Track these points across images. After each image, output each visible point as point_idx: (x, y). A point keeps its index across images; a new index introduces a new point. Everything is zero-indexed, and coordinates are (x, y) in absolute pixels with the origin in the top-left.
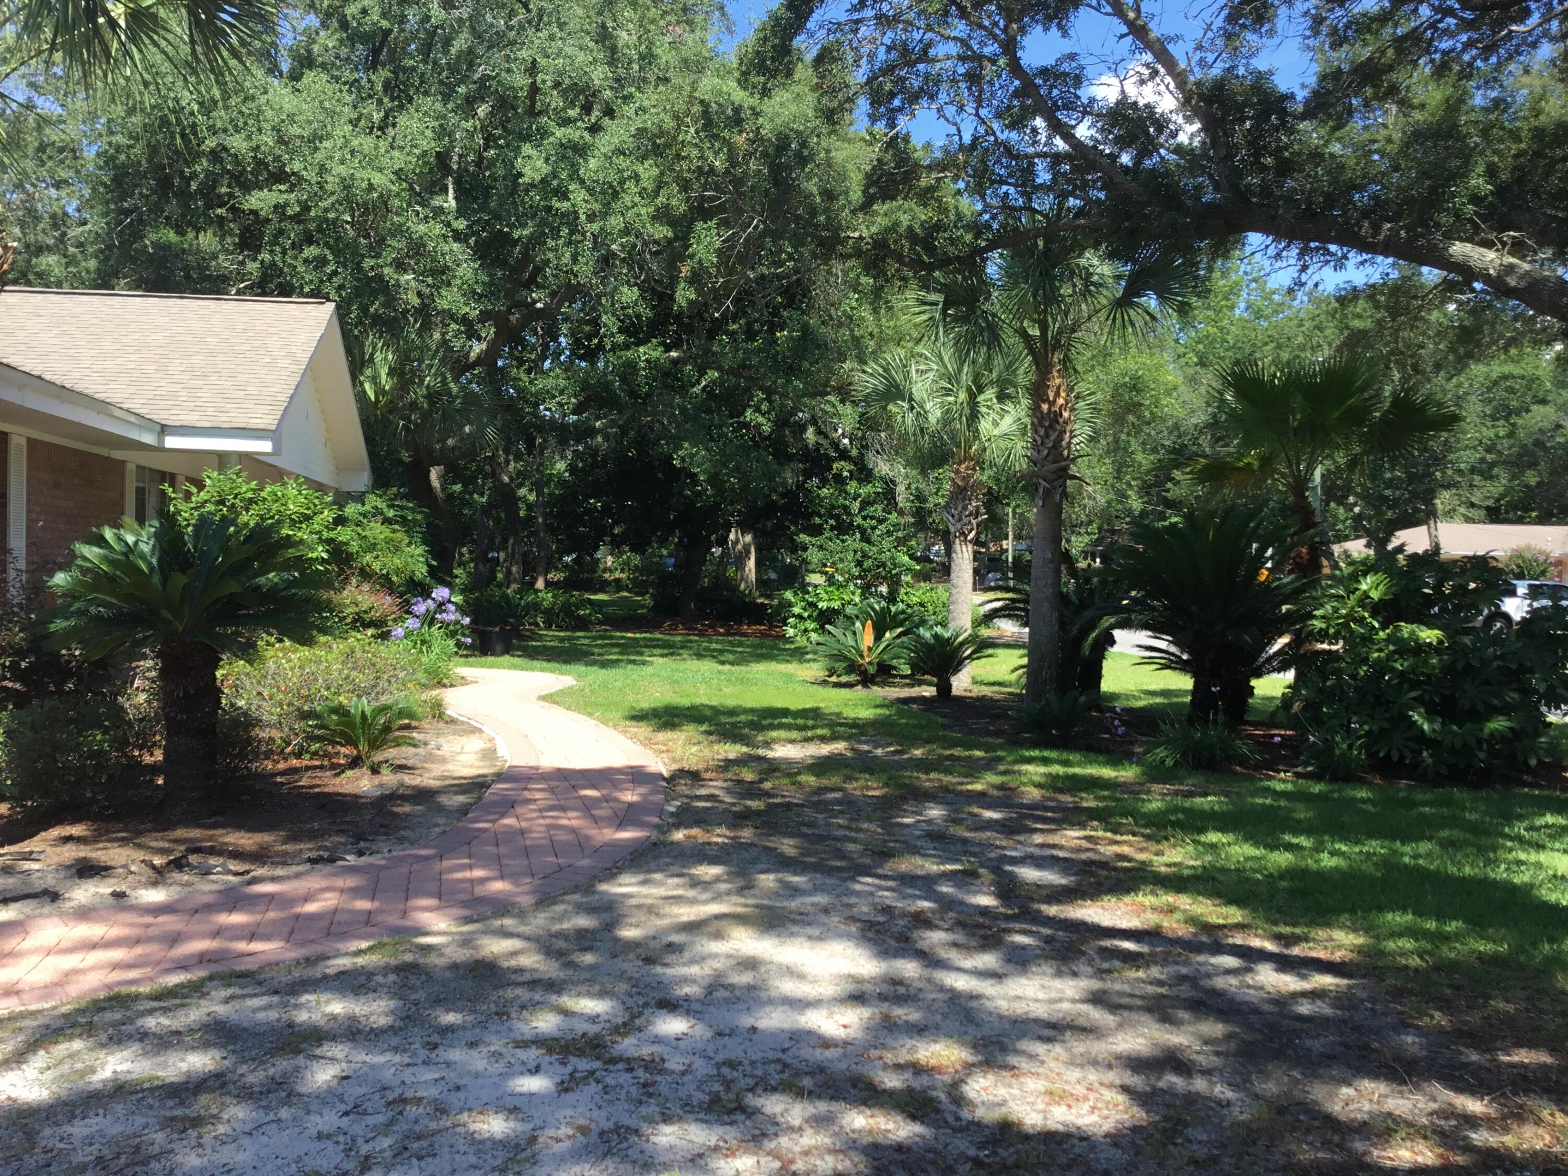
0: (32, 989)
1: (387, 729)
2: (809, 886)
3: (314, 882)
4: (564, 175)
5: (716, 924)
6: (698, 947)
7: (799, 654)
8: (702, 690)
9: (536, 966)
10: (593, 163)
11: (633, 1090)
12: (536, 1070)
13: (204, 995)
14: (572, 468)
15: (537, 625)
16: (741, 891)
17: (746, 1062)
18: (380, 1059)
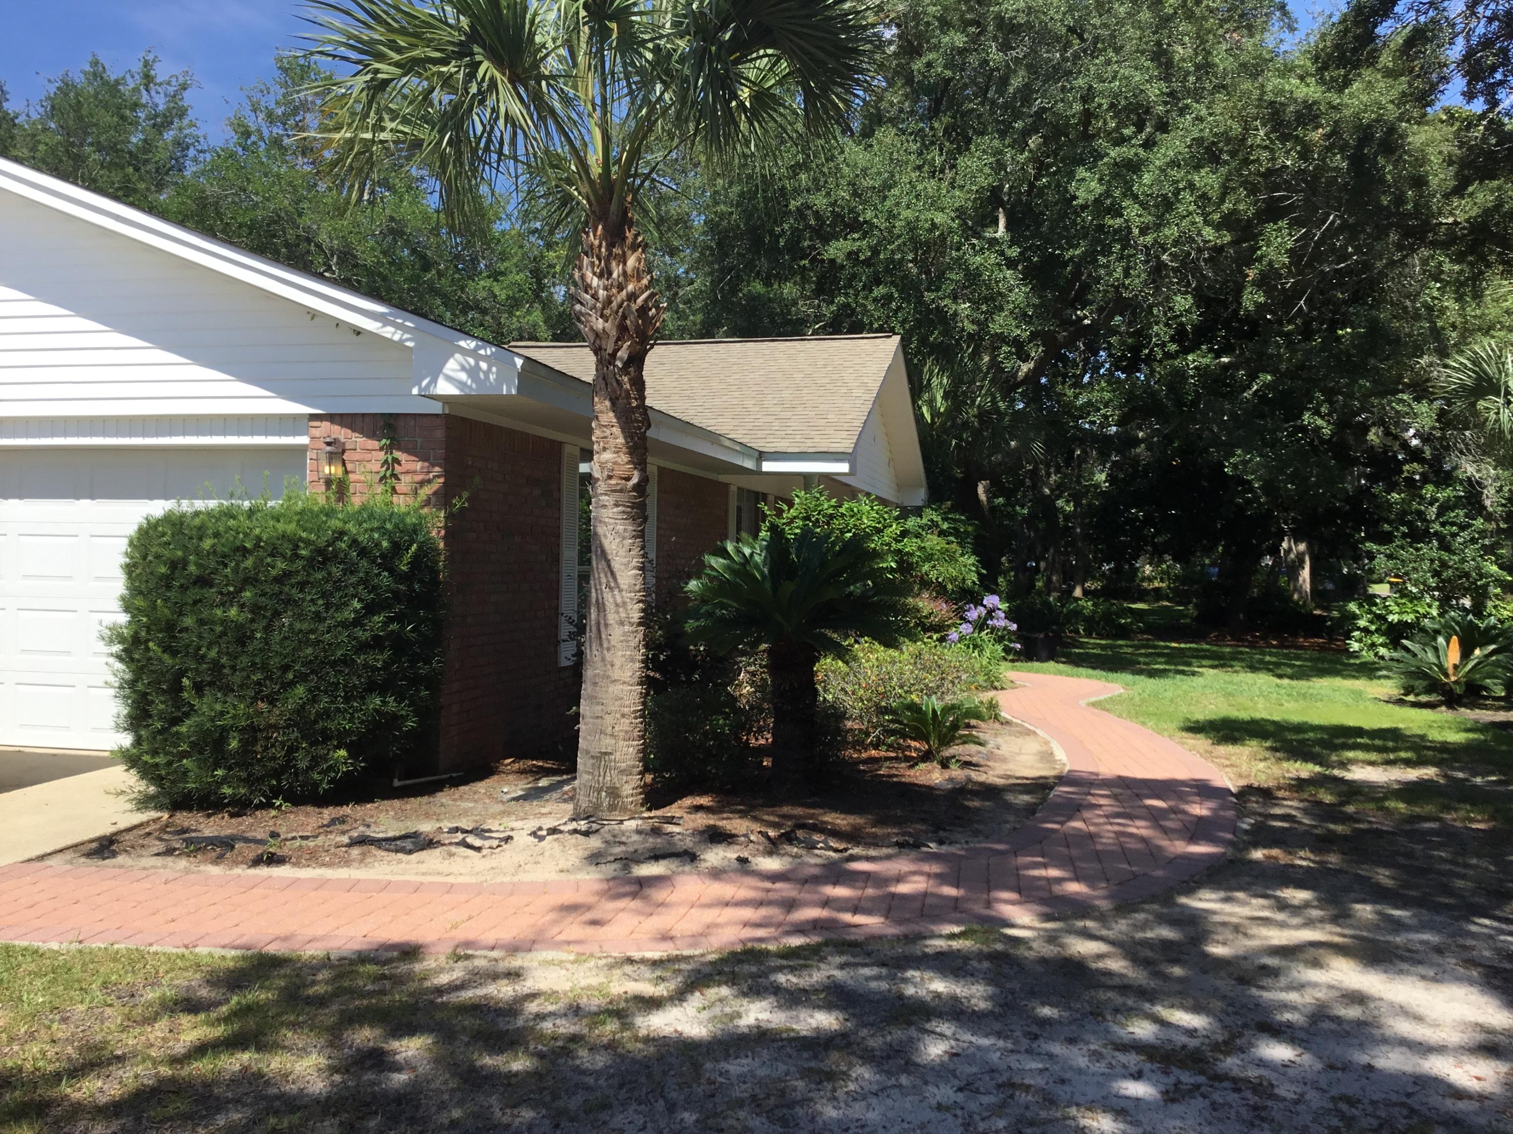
0: (683, 937)
1: (955, 726)
2: (1414, 922)
3: (901, 865)
4: (1117, 193)
5: (1313, 952)
6: (1295, 974)
7: (1368, 671)
8: (1261, 704)
9: (1124, 971)
10: (1147, 178)
11: (1243, 1111)
12: (1138, 1076)
13: (822, 959)
14: (1111, 478)
15: (1077, 632)
16: (1335, 920)
17: (1366, 1101)
18: (985, 1042)
